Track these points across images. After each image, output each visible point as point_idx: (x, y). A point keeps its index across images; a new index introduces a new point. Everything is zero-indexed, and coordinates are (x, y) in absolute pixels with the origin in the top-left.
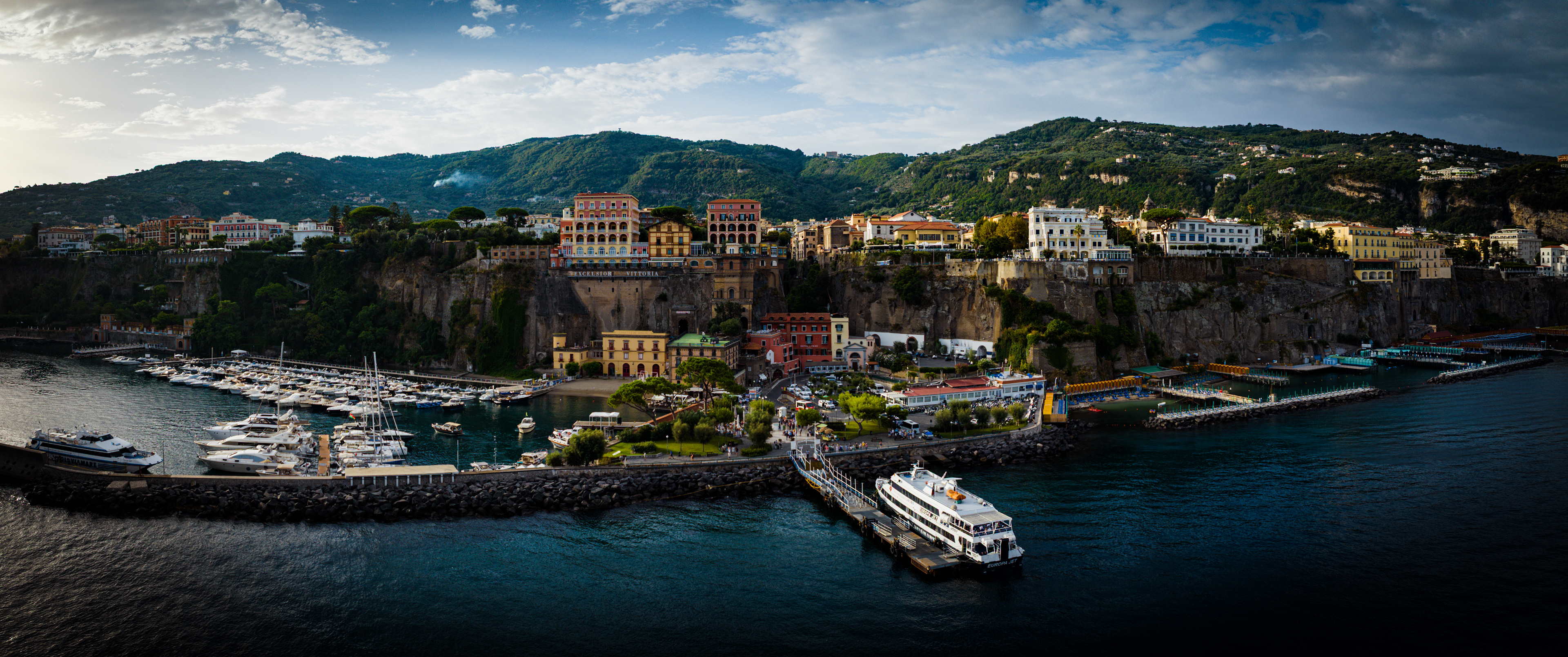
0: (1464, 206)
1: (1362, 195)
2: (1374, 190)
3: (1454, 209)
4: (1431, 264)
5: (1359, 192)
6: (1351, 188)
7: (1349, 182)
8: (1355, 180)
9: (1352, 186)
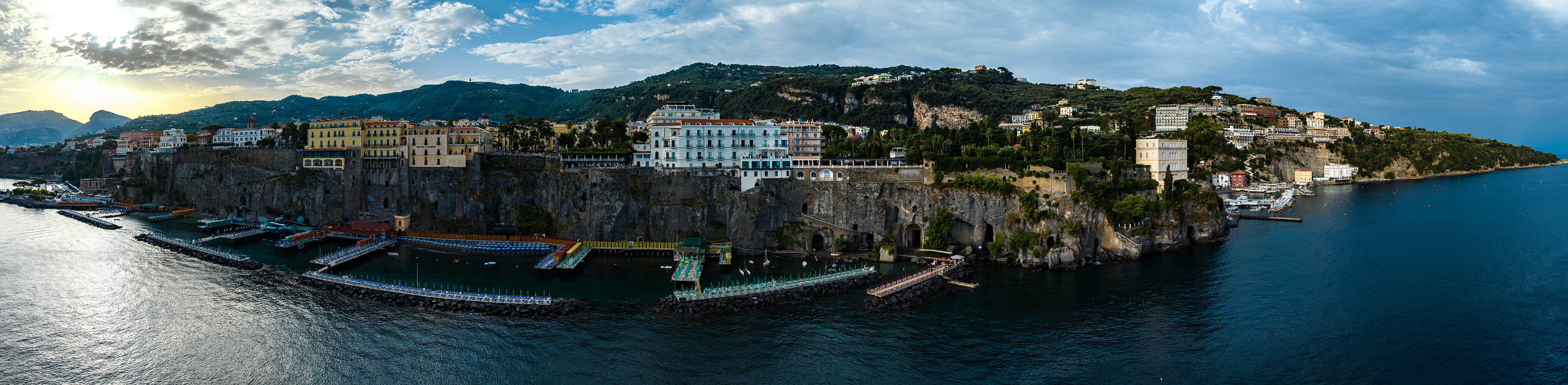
0: (874, 104)
1: (799, 99)
2: (807, 94)
3: (866, 107)
4: (429, 151)
5: (797, 97)
6: (792, 94)
7: (792, 90)
8: (795, 87)
9: (793, 93)
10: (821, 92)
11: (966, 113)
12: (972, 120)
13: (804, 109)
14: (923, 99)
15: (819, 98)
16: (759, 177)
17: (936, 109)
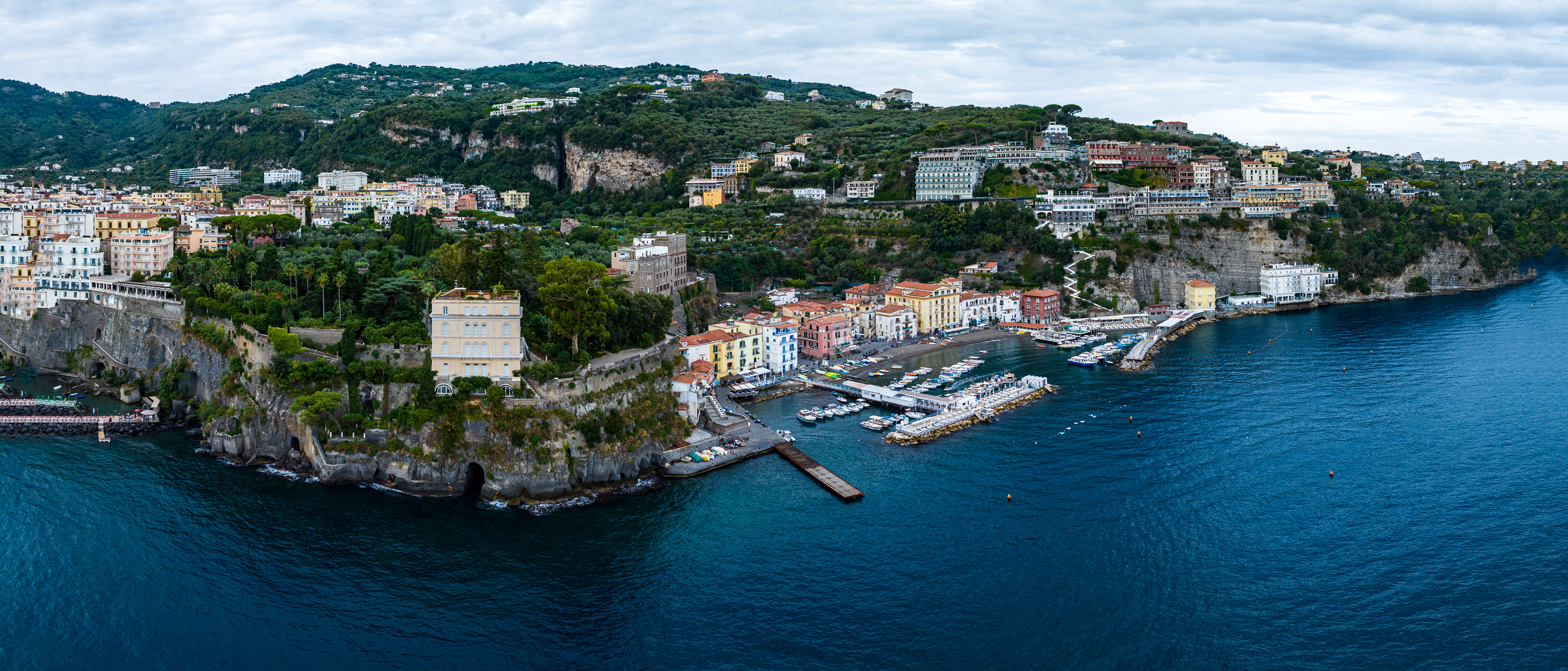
1: (406, 139)
5: (403, 136)
6: (397, 131)
7: (397, 125)
8: (403, 121)
9: (399, 130)
10: (438, 128)
11: (641, 162)
12: (648, 174)
13: (408, 155)
14: (575, 140)
15: (435, 137)
16: (58, 297)
17: (595, 155)
